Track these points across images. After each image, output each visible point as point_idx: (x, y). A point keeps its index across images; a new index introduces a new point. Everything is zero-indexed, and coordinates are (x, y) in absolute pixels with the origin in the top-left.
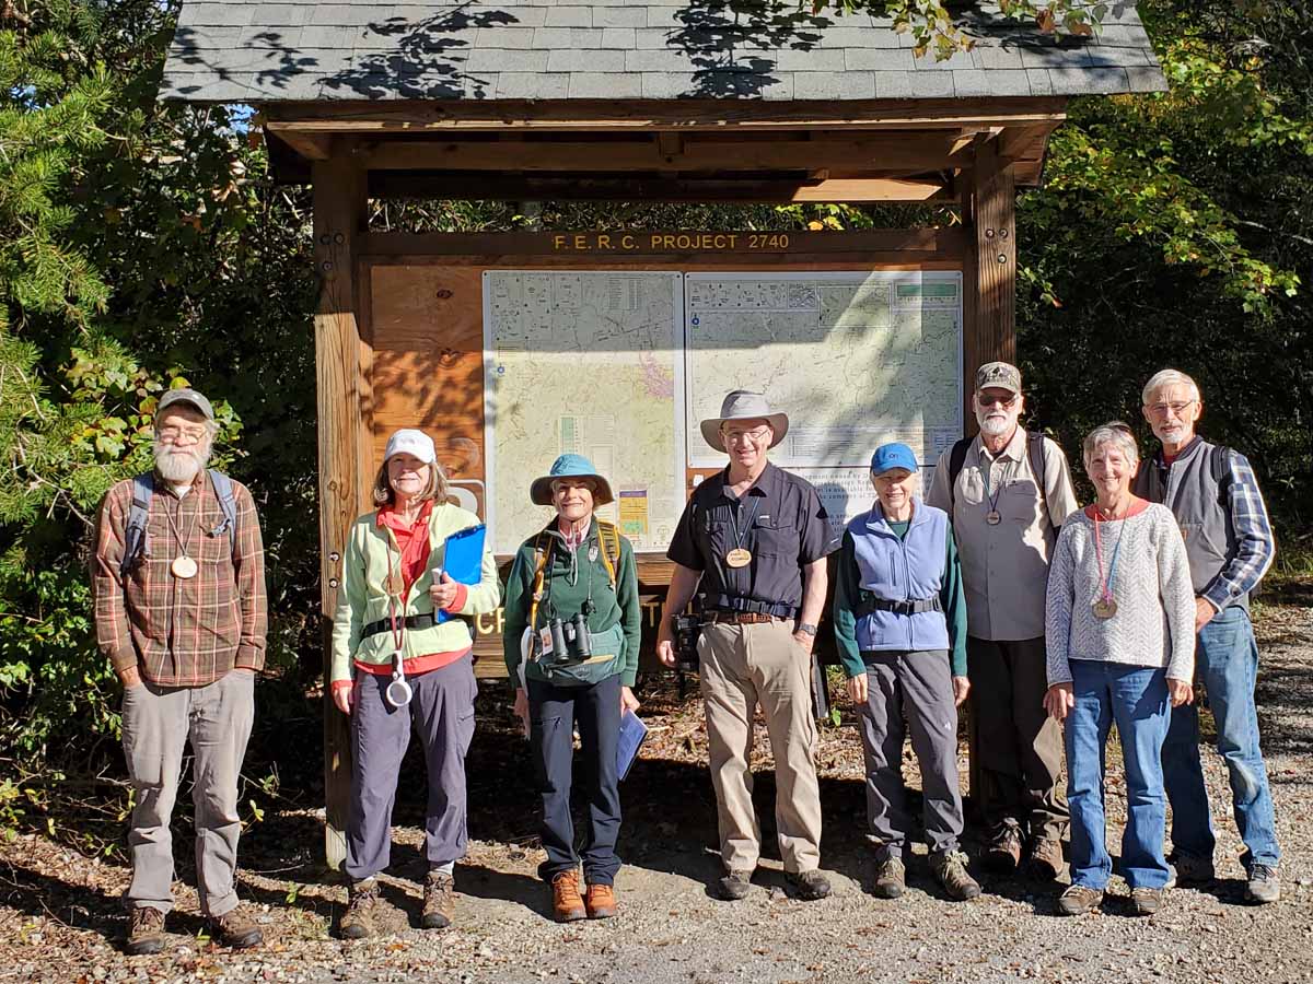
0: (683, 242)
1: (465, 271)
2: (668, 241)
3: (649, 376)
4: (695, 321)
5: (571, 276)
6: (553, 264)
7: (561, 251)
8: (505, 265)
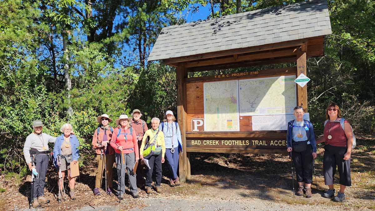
0: (238, 74)
1: (201, 83)
2: (235, 75)
3: (232, 99)
4: (241, 89)
5: (218, 82)
6: (215, 81)
7: (216, 78)
8: (207, 82)
